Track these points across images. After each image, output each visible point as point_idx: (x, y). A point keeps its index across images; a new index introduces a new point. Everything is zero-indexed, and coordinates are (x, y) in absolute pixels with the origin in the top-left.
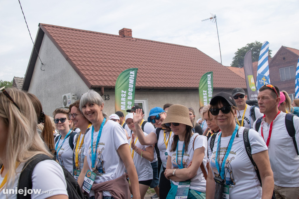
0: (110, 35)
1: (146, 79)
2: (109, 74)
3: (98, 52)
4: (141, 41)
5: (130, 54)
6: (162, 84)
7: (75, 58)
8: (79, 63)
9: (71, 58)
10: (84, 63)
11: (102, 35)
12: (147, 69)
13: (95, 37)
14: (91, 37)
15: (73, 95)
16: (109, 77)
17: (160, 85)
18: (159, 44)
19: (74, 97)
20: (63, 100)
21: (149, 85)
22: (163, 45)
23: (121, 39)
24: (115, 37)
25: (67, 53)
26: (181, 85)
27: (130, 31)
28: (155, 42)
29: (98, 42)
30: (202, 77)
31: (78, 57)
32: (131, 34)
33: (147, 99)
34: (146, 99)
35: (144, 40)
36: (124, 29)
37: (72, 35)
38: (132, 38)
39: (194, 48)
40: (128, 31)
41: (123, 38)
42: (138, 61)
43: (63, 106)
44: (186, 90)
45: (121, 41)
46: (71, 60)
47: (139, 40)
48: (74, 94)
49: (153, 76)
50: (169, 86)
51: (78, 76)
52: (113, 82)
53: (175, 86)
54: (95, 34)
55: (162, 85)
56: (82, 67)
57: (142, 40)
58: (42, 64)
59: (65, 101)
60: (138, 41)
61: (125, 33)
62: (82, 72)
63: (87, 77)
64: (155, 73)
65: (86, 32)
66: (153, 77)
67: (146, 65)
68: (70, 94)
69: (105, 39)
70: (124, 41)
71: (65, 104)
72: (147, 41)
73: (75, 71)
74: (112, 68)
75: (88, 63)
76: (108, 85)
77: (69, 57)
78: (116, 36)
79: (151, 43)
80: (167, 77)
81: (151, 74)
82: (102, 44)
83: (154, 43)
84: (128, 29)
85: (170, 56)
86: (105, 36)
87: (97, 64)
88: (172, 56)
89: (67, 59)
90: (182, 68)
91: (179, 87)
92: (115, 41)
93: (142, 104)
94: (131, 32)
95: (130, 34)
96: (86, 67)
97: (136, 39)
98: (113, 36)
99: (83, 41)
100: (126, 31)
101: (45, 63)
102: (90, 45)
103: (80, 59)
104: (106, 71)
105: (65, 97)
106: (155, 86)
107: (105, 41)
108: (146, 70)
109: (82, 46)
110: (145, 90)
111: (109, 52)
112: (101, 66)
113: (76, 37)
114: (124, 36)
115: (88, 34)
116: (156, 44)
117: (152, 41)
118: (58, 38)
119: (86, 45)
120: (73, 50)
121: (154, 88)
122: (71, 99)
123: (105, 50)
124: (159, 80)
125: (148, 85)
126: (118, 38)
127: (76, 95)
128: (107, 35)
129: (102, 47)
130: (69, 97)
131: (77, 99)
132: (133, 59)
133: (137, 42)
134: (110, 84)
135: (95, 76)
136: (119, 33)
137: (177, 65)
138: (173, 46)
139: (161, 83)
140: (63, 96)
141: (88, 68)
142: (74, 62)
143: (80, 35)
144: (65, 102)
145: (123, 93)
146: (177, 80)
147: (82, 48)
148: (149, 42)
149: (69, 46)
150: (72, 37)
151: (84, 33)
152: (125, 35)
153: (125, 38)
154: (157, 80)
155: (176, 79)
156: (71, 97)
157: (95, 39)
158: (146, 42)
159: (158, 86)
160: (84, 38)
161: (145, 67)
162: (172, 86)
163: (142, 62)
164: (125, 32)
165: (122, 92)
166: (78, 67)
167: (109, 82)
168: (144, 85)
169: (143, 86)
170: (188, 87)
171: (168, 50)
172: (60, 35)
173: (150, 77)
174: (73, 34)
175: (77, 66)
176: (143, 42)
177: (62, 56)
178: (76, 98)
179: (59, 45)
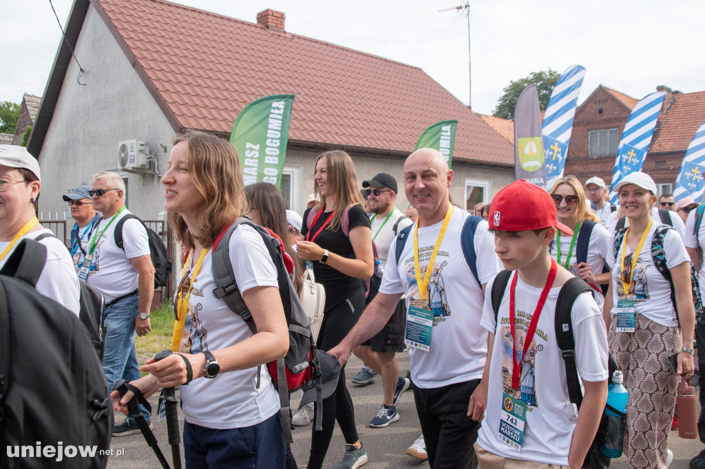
0: (236, 21)
1: (303, 123)
2: (223, 105)
3: (204, 56)
4: (302, 41)
5: (275, 67)
6: (337, 137)
7: (152, 64)
8: (160, 75)
9: (142, 63)
10: (170, 76)
11: (218, 20)
12: (308, 103)
13: (202, 22)
14: (194, 21)
15: (141, 145)
16: (223, 112)
17: (332, 140)
18: (341, 51)
19: (142, 148)
20: (120, 154)
21: (308, 137)
22: (351, 54)
23: (259, 33)
24: (246, 27)
25: (135, 52)
26: (377, 143)
27: (281, 17)
28: (332, 46)
29: (208, 33)
30: (423, 131)
31: (160, 63)
32: (282, 23)
33: (302, 168)
34: (299, 167)
35: (310, 40)
36: (267, 11)
37: (152, 14)
38: (285, 32)
39: (416, 68)
40: (277, 15)
41: (263, 31)
42: (291, 84)
43: (120, 167)
44: (386, 155)
45: (259, 36)
46: (142, 67)
47: (299, 37)
48: (143, 143)
49: (320, 119)
50: (351, 144)
51: (156, 104)
52: (230, 124)
53: (365, 146)
54: (203, 16)
55: (336, 140)
56: (166, 84)
57: (305, 39)
58: (81, 70)
59: (123, 155)
60: (296, 40)
61: (270, 20)
62: (165, 96)
63: (173, 108)
64: (325, 114)
65: (184, 9)
66: (319, 122)
67: (307, 95)
68: (134, 141)
69: (224, 27)
70: (266, 38)
71: (123, 163)
72: (316, 42)
73: (150, 94)
74: (232, 93)
75: (180, 78)
76: (218, 130)
77: (139, 60)
78: (249, 25)
79: (325, 47)
80: (349, 123)
81: (316, 115)
82: (215, 38)
83: (330, 48)
84: (277, 12)
85: (361, 81)
86: (225, 22)
87: (200, 81)
88: (367, 80)
89: (135, 64)
90: (383, 108)
91: (372, 147)
92: (245, 36)
93: (289, 176)
94: (284, 19)
95: (279, 23)
96: (175, 85)
97: (293, 36)
98: (243, 23)
99: (174, 29)
100: (273, 15)
101: (88, 69)
102: (190, 39)
103: (163, 66)
104: (217, 98)
105: (124, 148)
106: (320, 141)
107: (224, 34)
108: (306, 105)
109: (171, 39)
110: (298, 148)
111: (229, 58)
112: (209, 87)
113: (159, 18)
114: (267, 27)
115: (187, 13)
116: (335, 50)
117: (327, 44)
118: (120, 17)
119: (181, 37)
120: (149, 46)
121: (317, 146)
122: (135, 153)
123: (222, 53)
124: (332, 128)
125: (305, 137)
126: (253, 29)
127: (147, 144)
128: (229, 19)
129: (214, 44)
130: (132, 148)
131: (150, 153)
132: (281, 78)
133: (293, 41)
134: (224, 127)
135: (192, 108)
136: (258, 19)
137: (375, 100)
138: (371, 59)
139: (335, 136)
140: (120, 144)
141: (178, 88)
142: (149, 73)
143: (170, 15)
144: (123, 159)
145: (251, 150)
146: (369, 133)
147: (170, 42)
148: (319, 46)
149: (142, 37)
150: (150, 17)
151: (180, 11)
152: (269, 23)
153: (269, 31)
154: (326, 129)
155: (368, 131)
156: (137, 147)
157: (201, 25)
158: (314, 44)
159: (328, 142)
160: (176, 23)
161: (304, 99)
162: (358, 145)
163: (298, 85)
164: (269, 17)
165: (247, 147)
166: (157, 84)
167: (222, 124)
168: (297, 136)
169: (294, 138)
170: (392, 149)
171: (360, 66)
172: (123, 10)
173: (312, 121)
174: (153, 11)
175: (154, 82)
176: (308, 43)
177: (125, 57)
178: (147, 152)
179: (120, 31)
